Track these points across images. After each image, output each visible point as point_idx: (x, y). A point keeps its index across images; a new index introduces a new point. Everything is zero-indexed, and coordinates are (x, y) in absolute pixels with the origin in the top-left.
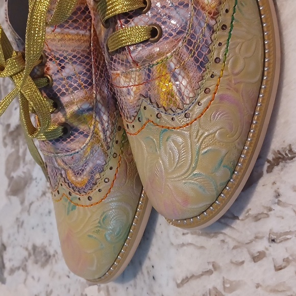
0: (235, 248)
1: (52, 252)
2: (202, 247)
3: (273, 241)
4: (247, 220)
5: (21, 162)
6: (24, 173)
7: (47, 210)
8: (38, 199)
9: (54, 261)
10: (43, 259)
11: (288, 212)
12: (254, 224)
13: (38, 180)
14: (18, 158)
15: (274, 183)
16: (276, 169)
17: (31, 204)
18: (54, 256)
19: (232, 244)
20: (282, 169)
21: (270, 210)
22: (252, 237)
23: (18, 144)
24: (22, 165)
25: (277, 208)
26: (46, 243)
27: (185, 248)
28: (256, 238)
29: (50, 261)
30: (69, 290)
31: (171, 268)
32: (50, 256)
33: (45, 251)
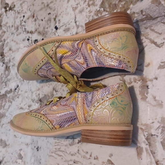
0: (65, 161)
1: (8, 144)
2: (56, 158)
3: (75, 162)
4: (70, 155)
5: (3, 108)
6: (3, 112)
7: (9, 129)
8: (6, 124)
9: (8, 147)
10: (4, 145)
11: (80, 156)
12: (71, 156)
13: (8, 117)
14: (2, 106)
15: (78, 147)
16: (80, 143)
17: (3, 124)
18: (8, 145)
19: (64, 160)
20: (81, 144)
21: (76, 154)
22: (70, 160)
23: (2, 101)
24: (2, 109)
25: (77, 154)
26: (6, 140)
27: (51, 157)
28: (71, 160)
29: (6, 147)
30: (11, 159)
31: (46, 161)
32: (7, 145)
33: (5, 143)
